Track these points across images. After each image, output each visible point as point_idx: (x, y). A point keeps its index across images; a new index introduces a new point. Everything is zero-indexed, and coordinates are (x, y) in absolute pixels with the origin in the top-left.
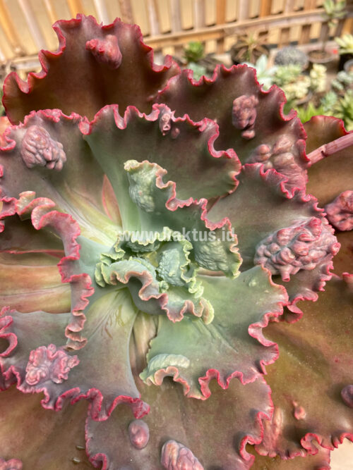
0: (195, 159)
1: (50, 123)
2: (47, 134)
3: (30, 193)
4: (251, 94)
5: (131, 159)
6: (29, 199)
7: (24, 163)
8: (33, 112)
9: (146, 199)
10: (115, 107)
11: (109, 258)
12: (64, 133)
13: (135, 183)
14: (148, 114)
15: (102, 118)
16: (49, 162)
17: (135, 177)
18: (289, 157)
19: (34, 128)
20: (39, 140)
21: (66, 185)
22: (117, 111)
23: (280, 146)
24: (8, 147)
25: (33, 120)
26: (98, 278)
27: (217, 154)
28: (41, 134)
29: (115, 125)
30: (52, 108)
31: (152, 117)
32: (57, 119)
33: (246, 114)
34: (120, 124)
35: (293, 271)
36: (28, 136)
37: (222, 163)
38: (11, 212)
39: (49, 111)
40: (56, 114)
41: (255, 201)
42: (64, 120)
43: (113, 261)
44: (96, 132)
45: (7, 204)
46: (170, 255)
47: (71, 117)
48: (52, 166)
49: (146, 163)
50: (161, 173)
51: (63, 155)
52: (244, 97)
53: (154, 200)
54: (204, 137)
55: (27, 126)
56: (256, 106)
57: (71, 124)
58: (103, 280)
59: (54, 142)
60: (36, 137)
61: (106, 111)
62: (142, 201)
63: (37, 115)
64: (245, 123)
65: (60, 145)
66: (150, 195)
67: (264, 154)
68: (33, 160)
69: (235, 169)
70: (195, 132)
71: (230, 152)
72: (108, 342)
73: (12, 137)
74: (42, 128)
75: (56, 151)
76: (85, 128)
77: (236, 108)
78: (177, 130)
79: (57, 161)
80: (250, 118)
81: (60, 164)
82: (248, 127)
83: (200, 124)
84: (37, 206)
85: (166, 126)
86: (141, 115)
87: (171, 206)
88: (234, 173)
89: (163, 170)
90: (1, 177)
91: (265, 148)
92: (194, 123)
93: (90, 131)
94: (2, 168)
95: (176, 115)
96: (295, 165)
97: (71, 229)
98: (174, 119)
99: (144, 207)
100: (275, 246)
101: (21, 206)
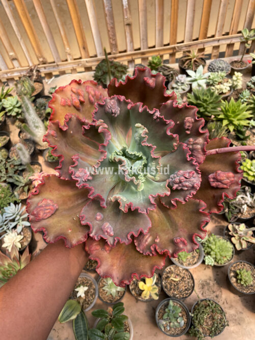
0: (162, 132)
1: (119, 101)
2: (116, 104)
4: (192, 118)
6: (101, 122)
7: (105, 110)
8: (115, 95)
9: (137, 138)
10: (142, 104)
11: (117, 153)
12: (122, 105)
13: (136, 132)
14: (151, 110)
15: (136, 106)
16: (112, 113)
17: (137, 130)
18: (199, 147)
19: (113, 100)
20: (112, 105)
21: (116, 123)
22: (141, 106)
23: (197, 141)
24: (102, 103)
25: (113, 98)
26: (110, 158)
27: (169, 133)
28: (114, 103)
29: (138, 110)
31: (151, 112)
32: (122, 100)
33: (188, 124)
34: (141, 110)
35: (178, 187)
36: (110, 102)
37: (172, 138)
38: (94, 124)
39: (120, 96)
40: (122, 98)
41: (179, 158)
42: (124, 101)
43: (118, 155)
44: (133, 109)
45: (94, 121)
46: (138, 162)
47: (127, 101)
48: (113, 115)
49: (143, 126)
51: (119, 112)
52: (190, 118)
53: (140, 140)
54: (168, 126)
55: (111, 99)
56: (192, 123)
57: (127, 103)
58: (111, 159)
59: (117, 107)
60: (112, 103)
61: (138, 104)
62: (136, 139)
63: (116, 96)
64: (186, 127)
65: (119, 109)
66: (139, 138)
67: (190, 142)
68: (108, 111)
69: (176, 143)
70: (165, 124)
71: (175, 136)
72: (104, 182)
73: (105, 101)
74: (116, 102)
75: (117, 111)
76: (129, 107)
77: (185, 121)
78: (158, 120)
79: (115, 114)
80: (189, 126)
81: (116, 115)
82: (188, 130)
83: (167, 121)
84: (102, 125)
85: (155, 117)
86: (148, 110)
87: (143, 144)
88: (175, 144)
89: (147, 131)
90: (96, 112)
91: (191, 140)
92: (165, 120)
93: (130, 109)
94: (97, 109)
95: (160, 115)
96: (200, 151)
97: (108, 137)
98: (158, 116)
99: (136, 141)
100: (175, 175)
101: (98, 123)
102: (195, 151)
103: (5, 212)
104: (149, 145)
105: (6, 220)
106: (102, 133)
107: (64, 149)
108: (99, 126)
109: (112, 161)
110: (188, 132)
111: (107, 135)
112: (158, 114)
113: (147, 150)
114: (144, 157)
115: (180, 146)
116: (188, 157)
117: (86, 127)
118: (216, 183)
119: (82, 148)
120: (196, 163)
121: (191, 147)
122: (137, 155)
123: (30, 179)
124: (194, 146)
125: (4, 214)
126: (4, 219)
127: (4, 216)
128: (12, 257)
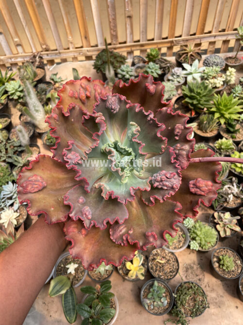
0: (153, 134)
1: (120, 100)
2: (117, 101)
3: (101, 113)
4: (182, 125)
5: (135, 122)
6: (100, 115)
7: (106, 105)
9: (130, 135)
10: (139, 105)
11: (109, 145)
12: (122, 104)
13: (130, 129)
14: (146, 112)
15: (134, 106)
16: (112, 109)
17: (131, 127)
18: (184, 153)
19: (114, 98)
20: (113, 102)
21: (114, 120)
22: (139, 106)
23: (184, 147)
24: (104, 99)
25: (115, 96)
27: (159, 135)
28: (115, 100)
29: (135, 110)
30: (124, 95)
31: (146, 114)
32: (122, 99)
33: (177, 130)
35: (158, 185)
36: (111, 99)
37: (161, 141)
38: (93, 115)
39: (122, 96)
40: (123, 98)
41: (165, 160)
42: (125, 100)
44: (131, 108)
45: (94, 113)
46: (127, 157)
47: (127, 101)
48: (112, 111)
49: (137, 125)
50: (138, 129)
51: (118, 110)
52: (180, 125)
53: (132, 137)
54: (159, 129)
55: (113, 96)
56: (182, 130)
57: (126, 103)
58: (103, 149)
59: (117, 104)
60: (113, 100)
61: (136, 105)
63: (118, 95)
64: (176, 133)
65: (119, 107)
66: (132, 134)
67: (177, 147)
68: (108, 106)
70: (157, 126)
71: (164, 138)
72: (92, 170)
73: (107, 97)
74: (117, 99)
75: (116, 107)
76: (128, 106)
77: (176, 127)
78: (152, 121)
79: (115, 110)
80: (178, 132)
81: (115, 112)
82: (177, 135)
83: (159, 123)
84: (100, 117)
85: (149, 119)
86: (143, 111)
87: (134, 140)
88: (163, 146)
89: (139, 129)
90: (97, 105)
91: (178, 145)
92: (157, 122)
93: (129, 108)
94: (99, 102)
95: (154, 117)
96: (185, 156)
97: (103, 128)
98: (152, 117)
99: (128, 137)
100: (158, 174)
101: (97, 115)
102: (180, 156)
103: (3, 190)
104: (139, 142)
105: (4, 198)
106: (99, 123)
107: (63, 133)
108: (97, 117)
109: (104, 152)
110: (177, 138)
111: (102, 125)
112: (152, 116)
113: (136, 146)
114: (133, 154)
115: (167, 149)
116: (173, 159)
117: (86, 117)
118: (195, 189)
119: (80, 137)
120: (179, 167)
121: (177, 152)
122: (127, 150)
123: (28, 160)
124: (180, 151)
125: (2, 192)
126: (2, 197)
127: (2, 194)
128: (8, 232)
